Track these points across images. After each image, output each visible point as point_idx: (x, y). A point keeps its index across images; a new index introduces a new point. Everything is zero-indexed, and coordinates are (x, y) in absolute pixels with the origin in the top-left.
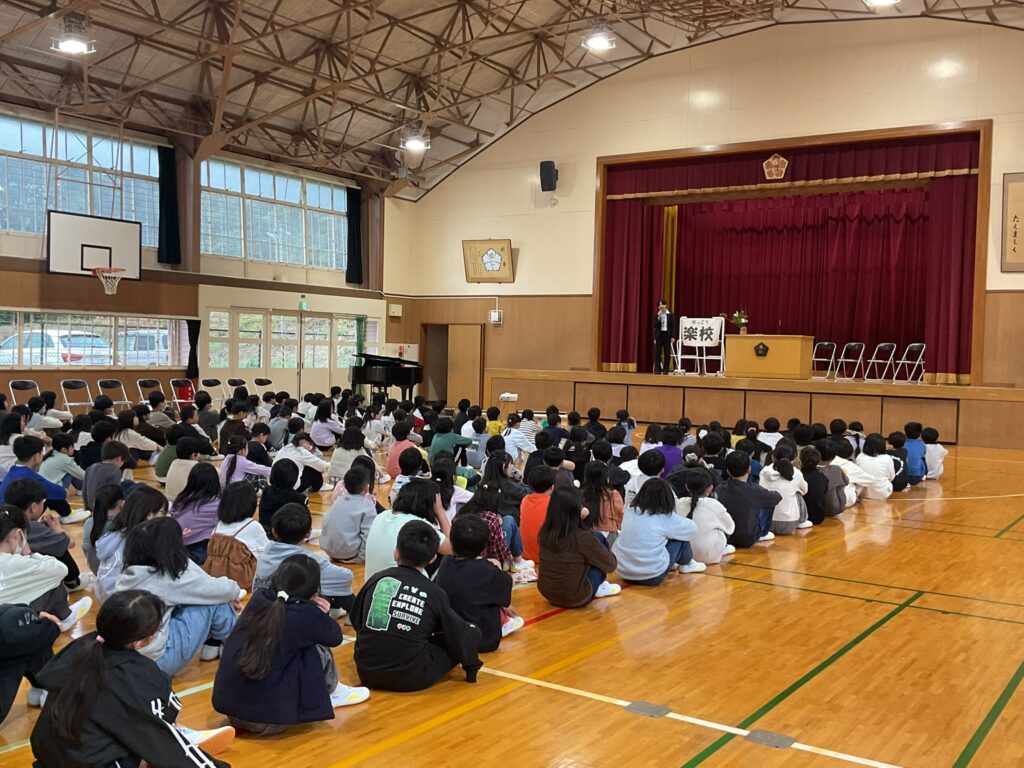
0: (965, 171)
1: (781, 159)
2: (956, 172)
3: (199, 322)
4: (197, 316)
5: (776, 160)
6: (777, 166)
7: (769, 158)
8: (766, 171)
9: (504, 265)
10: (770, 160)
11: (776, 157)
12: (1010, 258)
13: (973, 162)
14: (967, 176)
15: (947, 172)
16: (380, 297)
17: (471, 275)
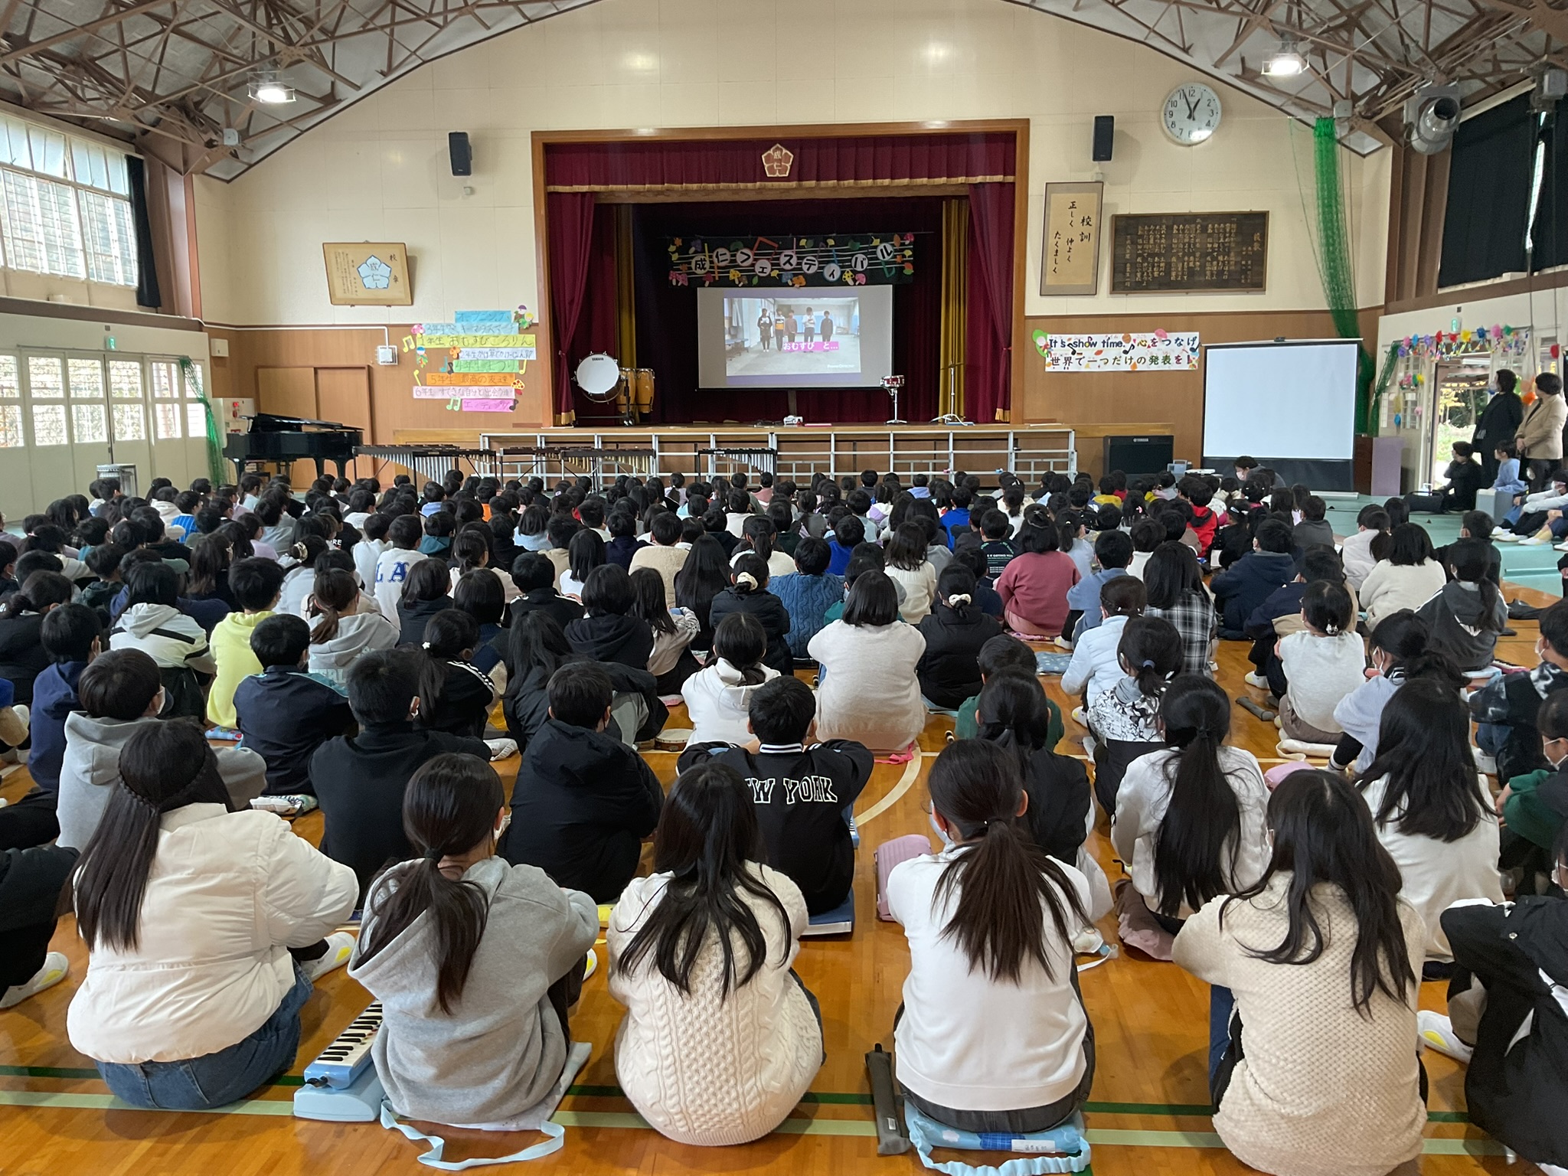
0: (999, 178)
1: (785, 151)
2: (989, 179)
5: (778, 152)
6: (780, 161)
7: (769, 149)
8: (766, 166)
9: (396, 280)
10: (771, 152)
11: (777, 149)
12: (1050, 280)
13: (1009, 168)
14: (1001, 184)
15: (979, 179)
16: (199, 327)
17: (339, 294)
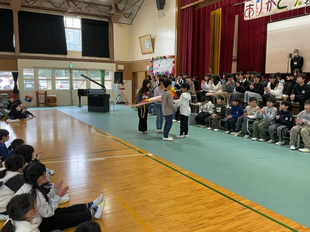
3: (17, 73)
4: (18, 71)
9: (150, 46)
16: (113, 62)
17: (143, 52)
